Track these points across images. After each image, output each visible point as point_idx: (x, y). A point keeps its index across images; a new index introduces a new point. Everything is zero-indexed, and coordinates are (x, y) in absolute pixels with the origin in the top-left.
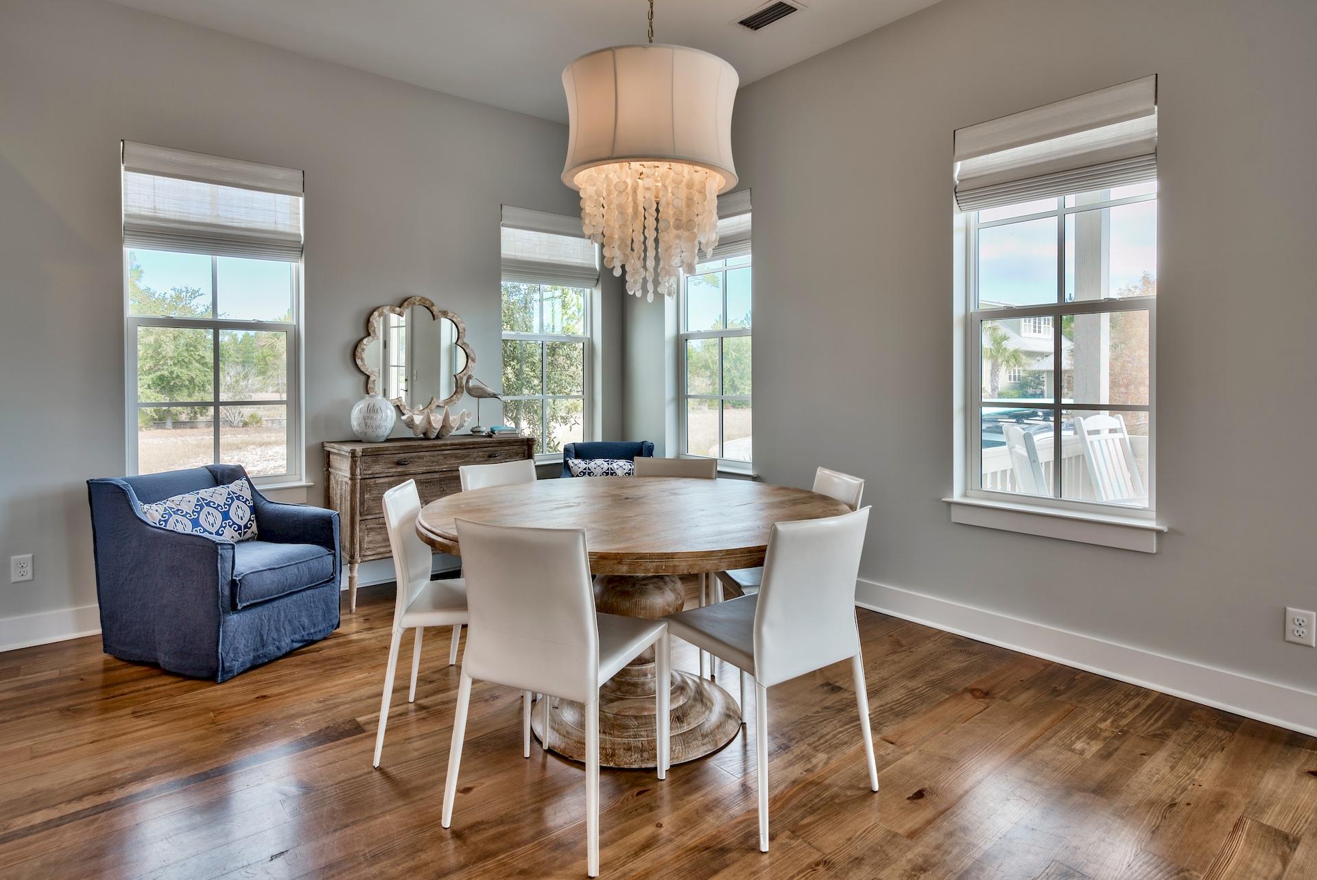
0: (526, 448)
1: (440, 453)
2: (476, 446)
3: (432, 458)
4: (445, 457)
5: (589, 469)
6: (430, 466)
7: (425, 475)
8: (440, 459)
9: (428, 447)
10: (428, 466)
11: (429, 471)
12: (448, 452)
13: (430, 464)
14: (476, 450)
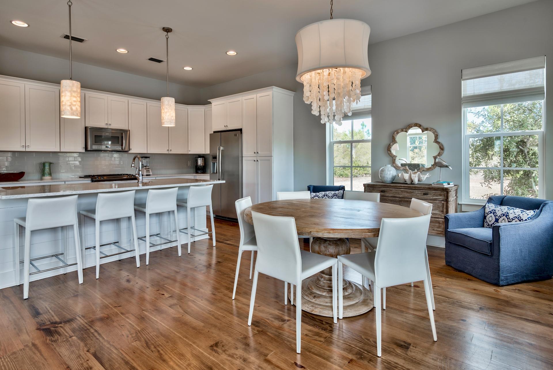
0: (446, 193)
1: (399, 189)
2: (417, 188)
3: (396, 191)
4: (402, 191)
5: (495, 211)
6: (395, 194)
7: (392, 198)
8: (399, 192)
9: (393, 186)
10: (393, 194)
11: (394, 196)
12: (403, 190)
13: (395, 193)
14: (416, 190)
